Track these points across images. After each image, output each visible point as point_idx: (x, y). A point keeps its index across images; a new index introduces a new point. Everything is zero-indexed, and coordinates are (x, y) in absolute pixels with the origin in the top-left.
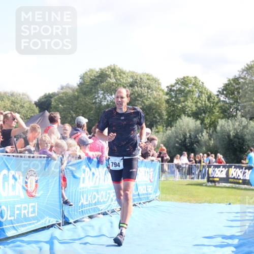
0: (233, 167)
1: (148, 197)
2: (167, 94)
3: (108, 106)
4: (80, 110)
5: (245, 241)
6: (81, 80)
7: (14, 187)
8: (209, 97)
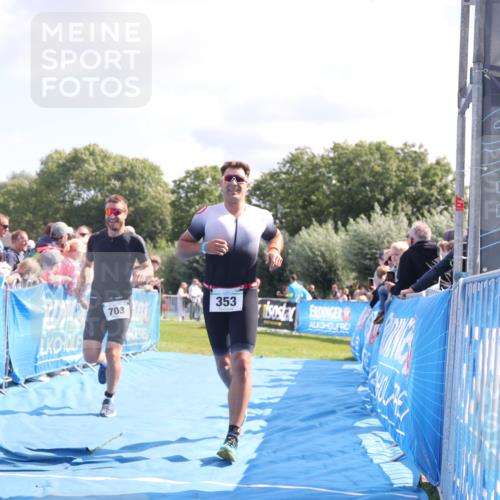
0: (269, 303)
1: (140, 347)
2: (173, 192)
3: (83, 207)
4: (40, 210)
5: (281, 411)
6: (42, 166)
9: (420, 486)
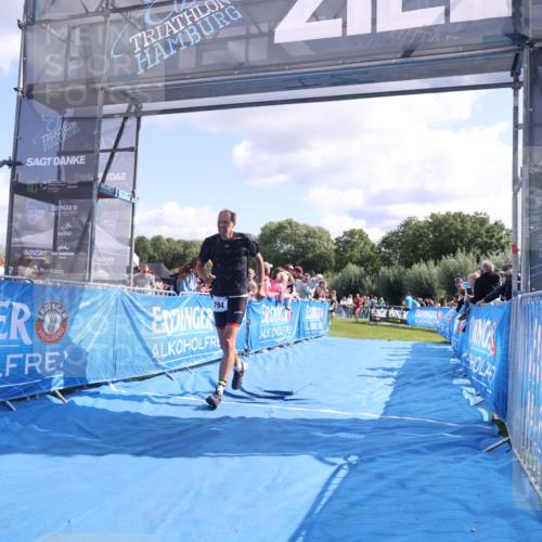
0: (393, 308)
1: (318, 333)
2: (336, 244)
3: (285, 254)
6: (262, 231)
7: (204, 321)
8: (372, 247)
9: (493, 421)
